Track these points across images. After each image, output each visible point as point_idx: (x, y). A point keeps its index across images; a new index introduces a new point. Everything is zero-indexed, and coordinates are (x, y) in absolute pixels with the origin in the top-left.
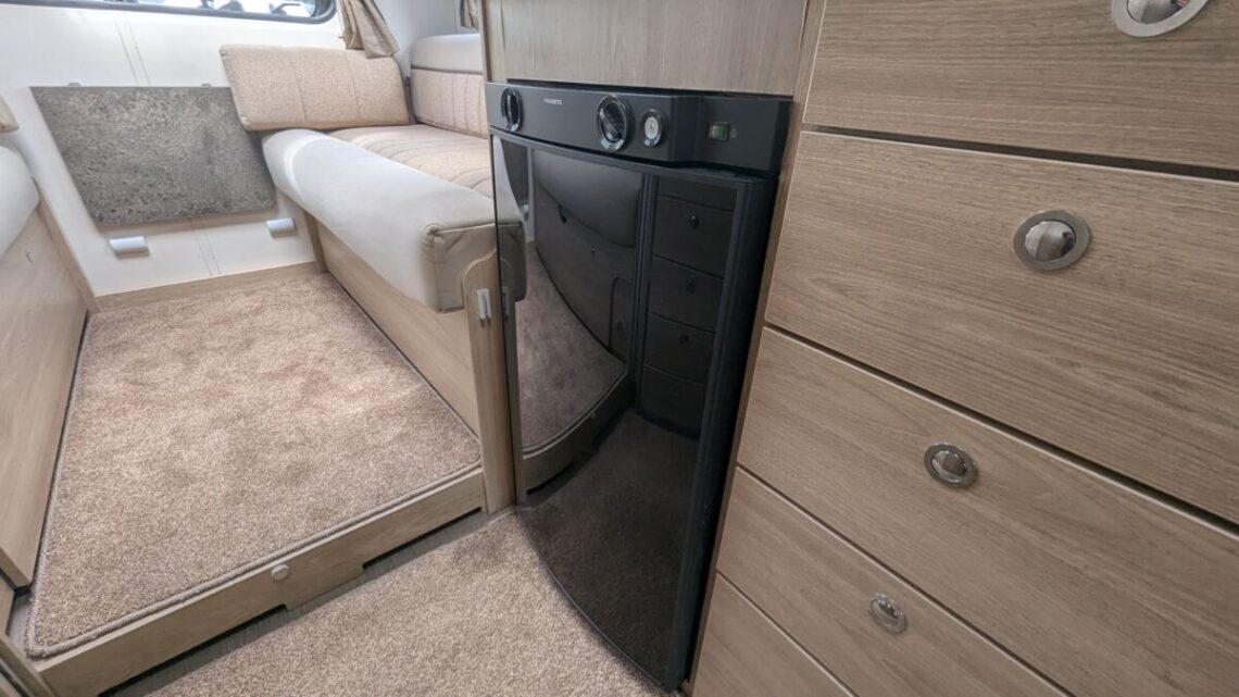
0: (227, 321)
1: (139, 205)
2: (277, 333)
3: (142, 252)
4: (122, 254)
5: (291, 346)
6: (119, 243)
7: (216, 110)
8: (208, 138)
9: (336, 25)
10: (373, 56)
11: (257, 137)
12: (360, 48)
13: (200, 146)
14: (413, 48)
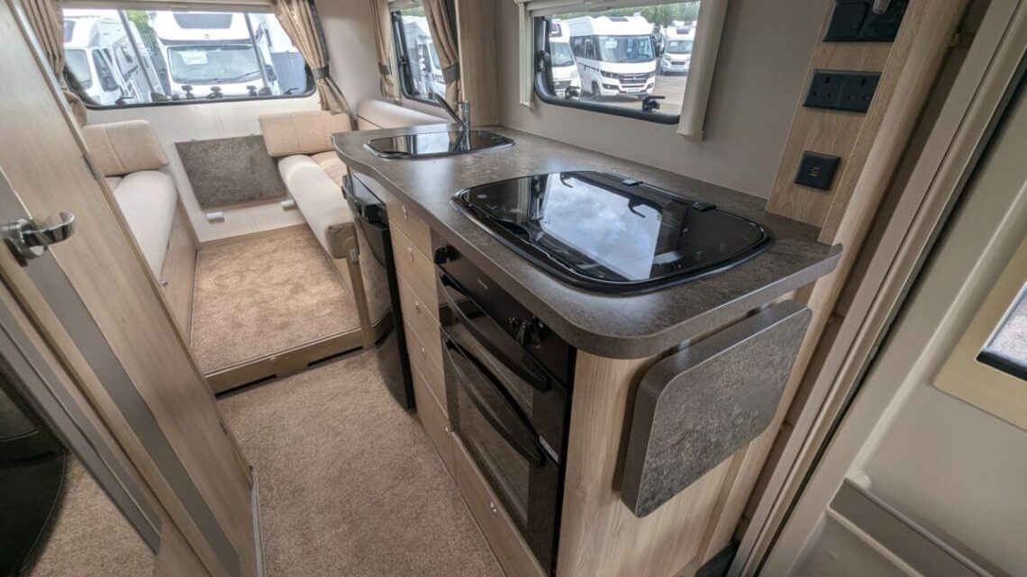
0: (260, 256)
1: (220, 197)
2: (283, 263)
3: (221, 220)
4: (212, 221)
6: (212, 215)
7: (257, 147)
8: (253, 162)
9: (316, 97)
10: (334, 113)
11: (276, 160)
12: (328, 109)
13: (249, 166)
14: (359, 105)
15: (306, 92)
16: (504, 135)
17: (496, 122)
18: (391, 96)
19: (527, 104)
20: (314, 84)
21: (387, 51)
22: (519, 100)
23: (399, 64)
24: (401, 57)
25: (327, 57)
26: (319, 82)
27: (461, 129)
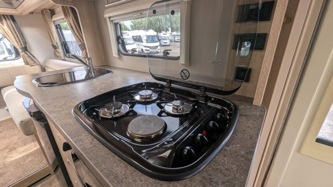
2: (5, 138)
5: (8, 141)
9: (21, 60)
10: (31, 66)
12: (28, 64)
14: (45, 62)
15: (15, 58)
16: (108, 69)
17: (105, 64)
18: (60, 57)
19: (117, 56)
20: (20, 54)
21: (55, 40)
22: (113, 55)
23: (62, 45)
24: (63, 42)
25: (25, 43)
26: (22, 54)
27: (89, 68)
